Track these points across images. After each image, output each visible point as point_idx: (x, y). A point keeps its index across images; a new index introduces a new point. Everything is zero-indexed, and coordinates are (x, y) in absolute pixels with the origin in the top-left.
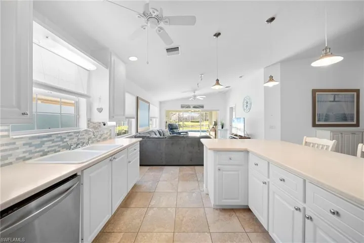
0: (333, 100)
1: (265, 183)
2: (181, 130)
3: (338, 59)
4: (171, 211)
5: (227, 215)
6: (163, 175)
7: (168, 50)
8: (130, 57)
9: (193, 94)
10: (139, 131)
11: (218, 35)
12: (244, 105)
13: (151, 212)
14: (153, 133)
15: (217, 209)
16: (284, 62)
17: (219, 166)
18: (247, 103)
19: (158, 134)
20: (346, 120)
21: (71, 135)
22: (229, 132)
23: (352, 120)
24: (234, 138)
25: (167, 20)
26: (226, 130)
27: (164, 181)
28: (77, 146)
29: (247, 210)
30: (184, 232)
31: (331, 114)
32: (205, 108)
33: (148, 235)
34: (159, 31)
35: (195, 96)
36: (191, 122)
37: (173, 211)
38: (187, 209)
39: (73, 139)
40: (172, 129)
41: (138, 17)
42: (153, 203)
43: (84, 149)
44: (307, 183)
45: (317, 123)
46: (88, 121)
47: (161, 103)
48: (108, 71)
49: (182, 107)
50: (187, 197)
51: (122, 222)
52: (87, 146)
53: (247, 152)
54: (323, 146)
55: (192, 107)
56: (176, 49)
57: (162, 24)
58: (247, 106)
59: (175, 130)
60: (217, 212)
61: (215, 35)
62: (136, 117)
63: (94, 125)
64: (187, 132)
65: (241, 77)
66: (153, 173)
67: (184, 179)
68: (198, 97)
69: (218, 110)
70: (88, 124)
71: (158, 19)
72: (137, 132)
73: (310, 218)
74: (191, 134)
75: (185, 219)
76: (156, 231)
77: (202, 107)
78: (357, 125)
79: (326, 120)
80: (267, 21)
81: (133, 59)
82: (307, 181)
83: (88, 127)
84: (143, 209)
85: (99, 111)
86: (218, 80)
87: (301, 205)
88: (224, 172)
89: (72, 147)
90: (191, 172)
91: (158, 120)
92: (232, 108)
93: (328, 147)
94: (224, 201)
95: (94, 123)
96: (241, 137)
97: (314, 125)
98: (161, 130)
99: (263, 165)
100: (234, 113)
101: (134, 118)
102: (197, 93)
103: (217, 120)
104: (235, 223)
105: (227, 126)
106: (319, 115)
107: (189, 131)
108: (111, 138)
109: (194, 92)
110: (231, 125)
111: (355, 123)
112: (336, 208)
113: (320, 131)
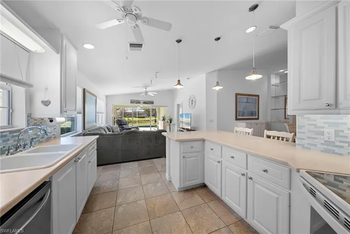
0: (246, 101)
1: (219, 162)
2: (130, 125)
3: (259, 76)
4: (141, 203)
5: (189, 194)
6: (122, 172)
7: (132, 45)
8: (84, 44)
9: (145, 90)
10: (86, 127)
11: (179, 41)
12: (189, 102)
13: (120, 210)
14: (103, 130)
15: (181, 191)
16: (220, 71)
17: (183, 155)
18: (192, 101)
19: (107, 130)
20: (252, 115)
21: (6, 136)
22: (176, 126)
23: (256, 116)
24: (182, 131)
25: (146, 20)
26: (174, 124)
27: (125, 177)
28: (16, 150)
29: (204, 186)
30: (159, 217)
31: (245, 111)
32: (155, 104)
33: (124, 230)
34: (135, 28)
35: (146, 93)
36: (138, 117)
37: (142, 202)
38: (156, 198)
39: (8, 140)
40: (121, 125)
41: (118, 9)
42: (119, 201)
43: (28, 152)
44: (249, 156)
45: (238, 117)
46: (28, 116)
47: (107, 97)
48: (59, 56)
49: (132, 102)
50: (153, 187)
51: (89, 228)
52: (30, 149)
53: (204, 140)
54: (241, 132)
55: (142, 102)
56: (140, 46)
57: (139, 22)
58: (192, 104)
59: (124, 126)
60: (182, 194)
61: (177, 41)
62: (82, 112)
63: (35, 122)
64: (137, 128)
65: (188, 78)
66: (108, 173)
67: (145, 172)
68: (150, 94)
69: (167, 107)
70: (28, 121)
71: (137, 17)
72: (84, 129)
73: (251, 178)
74: (141, 129)
75: (156, 207)
76: (131, 224)
77: (152, 103)
78: (258, 119)
79: (242, 116)
80: (215, 39)
81: (88, 46)
82: (248, 155)
83: (28, 124)
84: (110, 209)
85: (45, 105)
86: (179, 81)
87: (245, 172)
88: (188, 159)
89: (11, 151)
90: (150, 165)
91: (104, 115)
92: (178, 105)
93: (249, 133)
94: (187, 183)
95: (35, 120)
96: (188, 130)
97: (237, 119)
98: (110, 126)
99: (217, 149)
100: (181, 110)
101: (80, 113)
102: (148, 89)
103: (165, 116)
104: (197, 198)
105: (175, 121)
106: (239, 111)
107: (140, 127)
108: (55, 138)
109: (146, 88)
110: (178, 120)
111: (257, 117)
112: (266, 168)
113: (240, 123)
